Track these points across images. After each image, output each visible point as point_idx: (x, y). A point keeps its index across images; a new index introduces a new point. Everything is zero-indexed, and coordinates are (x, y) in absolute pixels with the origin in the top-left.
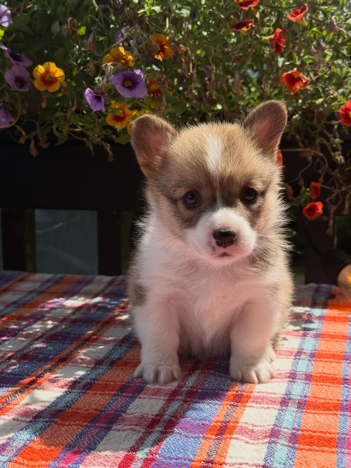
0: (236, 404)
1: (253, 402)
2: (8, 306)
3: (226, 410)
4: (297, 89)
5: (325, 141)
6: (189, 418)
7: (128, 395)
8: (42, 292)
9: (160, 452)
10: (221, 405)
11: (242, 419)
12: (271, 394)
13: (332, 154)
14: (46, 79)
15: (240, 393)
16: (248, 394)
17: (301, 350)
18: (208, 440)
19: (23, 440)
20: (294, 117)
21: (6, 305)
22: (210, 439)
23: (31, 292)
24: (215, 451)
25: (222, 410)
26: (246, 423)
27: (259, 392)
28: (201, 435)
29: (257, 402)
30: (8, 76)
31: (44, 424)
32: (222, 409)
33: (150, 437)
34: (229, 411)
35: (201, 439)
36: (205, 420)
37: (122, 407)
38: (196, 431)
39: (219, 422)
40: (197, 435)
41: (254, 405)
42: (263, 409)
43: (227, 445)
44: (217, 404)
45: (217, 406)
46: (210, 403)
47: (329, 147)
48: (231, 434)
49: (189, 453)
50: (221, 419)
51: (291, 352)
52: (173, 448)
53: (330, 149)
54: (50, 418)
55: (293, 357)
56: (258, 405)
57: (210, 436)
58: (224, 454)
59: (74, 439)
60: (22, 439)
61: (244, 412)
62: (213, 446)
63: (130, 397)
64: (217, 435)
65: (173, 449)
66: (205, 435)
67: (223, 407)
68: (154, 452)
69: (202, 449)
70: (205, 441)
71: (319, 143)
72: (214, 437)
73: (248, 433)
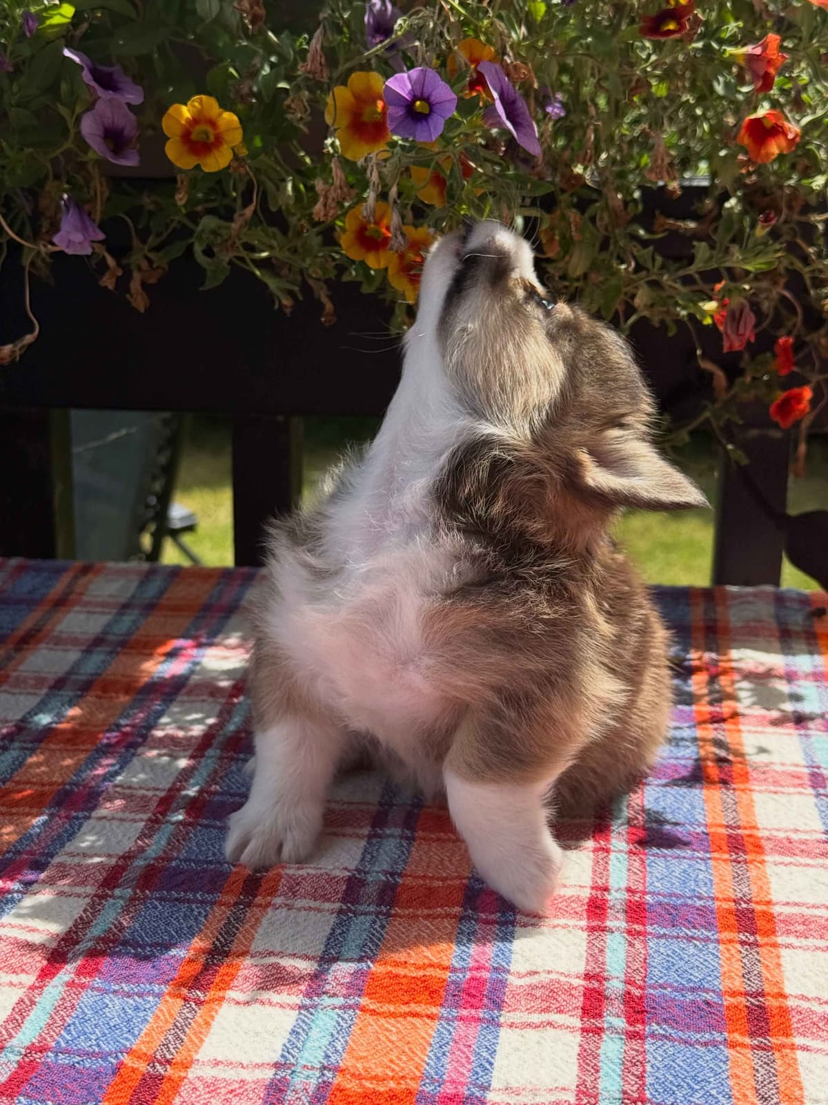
0: (752, 939)
1: (788, 932)
2: (88, 651)
3: (738, 956)
4: (773, 154)
5: (799, 265)
6: (669, 989)
7: (493, 917)
8: (150, 608)
9: (648, 1096)
10: (718, 941)
11: (786, 983)
12: (814, 906)
13: (812, 292)
14: (194, 137)
15: (744, 906)
16: (764, 908)
17: (816, 770)
18: (738, 1048)
19: (313, 1068)
20: (727, 205)
21: (84, 648)
22: (743, 1045)
23: (125, 607)
24: (770, 1086)
25: (729, 959)
26: (804, 998)
27: (787, 904)
28: (718, 1037)
29: (799, 935)
30: (89, 127)
31: (339, 1015)
32: (727, 955)
33: (603, 1045)
34: (745, 961)
35: (722, 1047)
36: (707, 991)
37: (498, 956)
38: (701, 1024)
39: (741, 994)
40: (707, 1036)
41: (792, 940)
42: (819, 953)
43: (792, 1064)
44: (707, 939)
45: (711, 946)
46: (692, 938)
47: (807, 277)
48: (787, 1035)
49: (714, 1092)
50: (738, 984)
51: (798, 778)
52: (671, 1078)
53: (808, 282)
54: (345, 996)
55: (810, 791)
56: (804, 942)
57: (737, 1037)
58: (797, 1093)
59: (430, 1058)
60: (310, 1065)
61: (782, 961)
62: (762, 1071)
63: (497, 923)
64: (752, 1034)
65: (671, 1082)
66: (726, 1034)
67: (728, 950)
68: (636, 1095)
69: (737, 1076)
70: (731, 1051)
71: (787, 269)
72: (747, 1040)
73: (820, 1025)
